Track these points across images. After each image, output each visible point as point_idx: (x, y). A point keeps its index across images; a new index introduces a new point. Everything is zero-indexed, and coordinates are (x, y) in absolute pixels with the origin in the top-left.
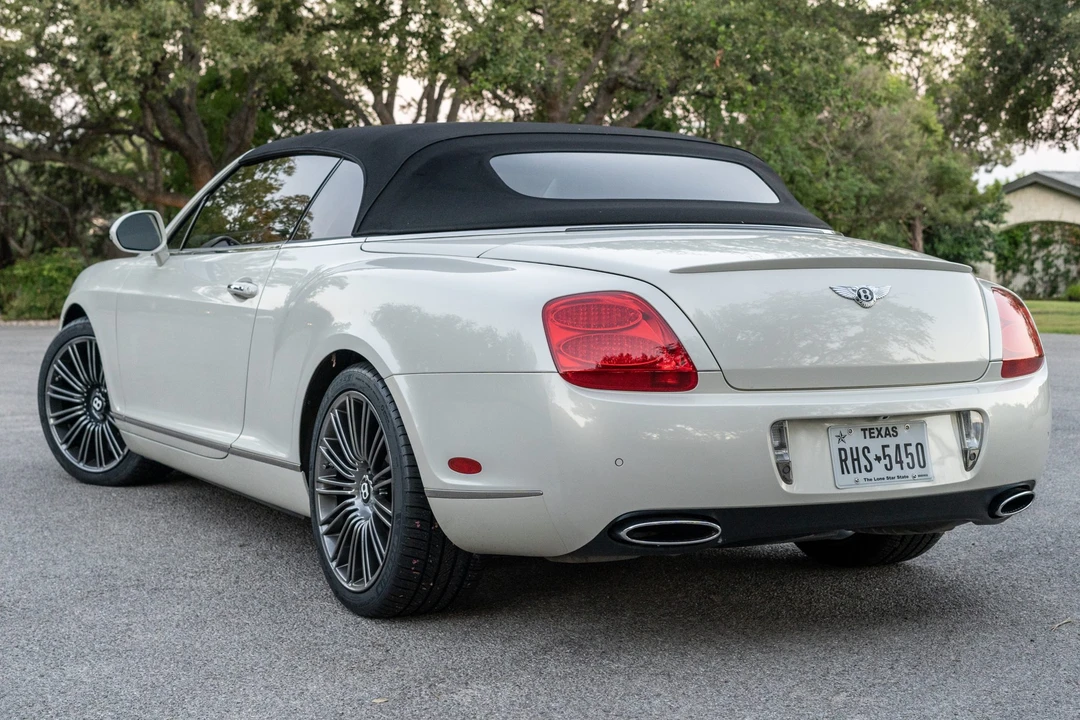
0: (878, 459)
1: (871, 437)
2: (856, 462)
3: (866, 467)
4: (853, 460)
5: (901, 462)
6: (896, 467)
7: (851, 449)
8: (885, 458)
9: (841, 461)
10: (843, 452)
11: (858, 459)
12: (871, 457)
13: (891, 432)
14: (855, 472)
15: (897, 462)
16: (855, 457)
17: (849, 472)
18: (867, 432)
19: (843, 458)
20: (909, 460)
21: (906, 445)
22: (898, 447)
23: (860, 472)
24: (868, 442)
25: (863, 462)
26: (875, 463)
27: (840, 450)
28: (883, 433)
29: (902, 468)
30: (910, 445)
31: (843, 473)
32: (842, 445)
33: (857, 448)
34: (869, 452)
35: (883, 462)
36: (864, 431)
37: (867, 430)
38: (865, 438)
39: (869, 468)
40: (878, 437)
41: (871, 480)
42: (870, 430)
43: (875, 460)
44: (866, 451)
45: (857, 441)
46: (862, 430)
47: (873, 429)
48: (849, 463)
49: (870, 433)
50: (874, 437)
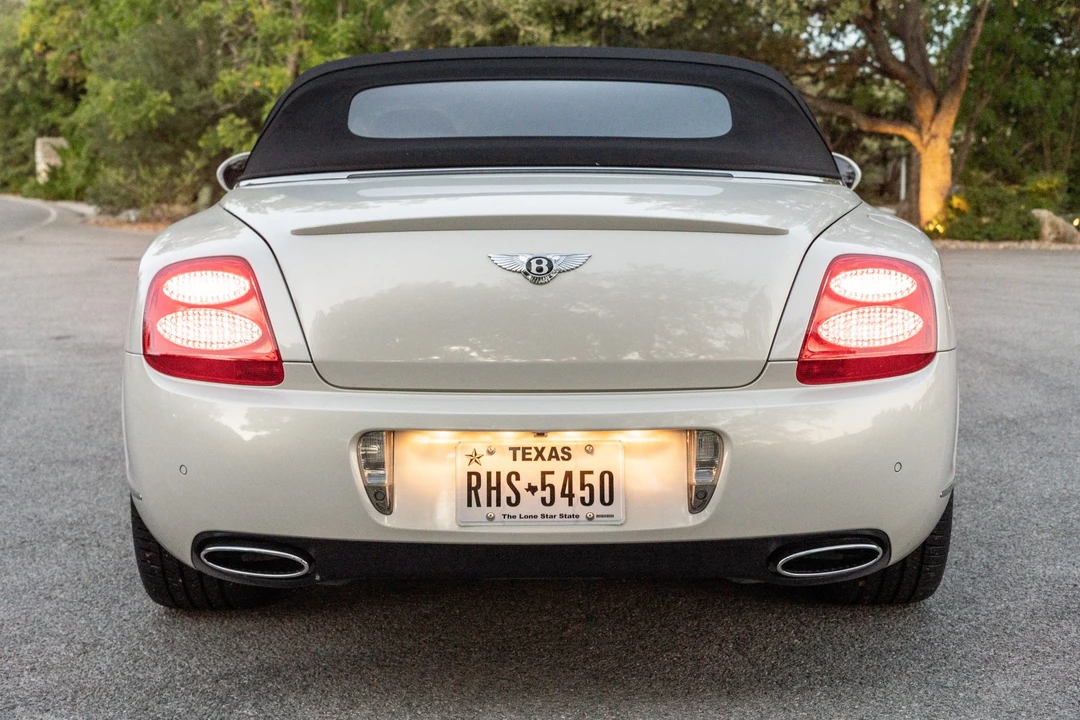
0: (532, 489)
1: (524, 459)
2: (494, 493)
3: (509, 499)
4: (490, 489)
5: (571, 496)
6: (561, 503)
7: (489, 474)
8: (543, 489)
9: (470, 489)
10: (474, 478)
11: (498, 488)
12: (521, 486)
13: (560, 454)
14: (489, 504)
15: (563, 495)
16: (494, 484)
17: (479, 505)
18: (519, 454)
19: (474, 484)
20: (586, 493)
21: (583, 474)
22: (569, 475)
23: (498, 504)
24: (520, 466)
25: (506, 491)
26: (525, 495)
27: (470, 474)
28: (546, 454)
29: (571, 504)
30: (591, 472)
31: (470, 505)
32: (474, 468)
33: (498, 474)
34: (518, 478)
35: (540, 494)
36: (514, 450)
37: (519, 449)
38: (515, 459)
39: (513, 501)
40: (536, 459)
41: (514, 517)
42: (524, 449)
43: (527, 490)
44: (513, 477)
45: (502, 464)
46: (510, 449)
47: (530, 448)
48: (483, 492)
49: (524, 454)
50: (530, 459)
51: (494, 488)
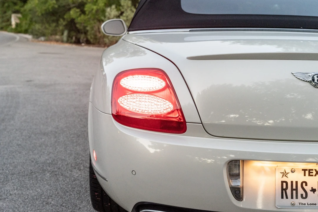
0: (313, 190)
1: (309, 175)
2: (294, 192)
3: (302, 195)
4: (292, 190)
7: (292, 182)
9: (282, 189)
10: (284, 184)
11: (296, 190)
12: (308, 189)
14: (292, 198)
16: (294, 187)
17: (287, 198)
18: (307, 172)
19: (284, 187)
23: (297, 198)
24: (307, 178)
25: (300, 191)
26: (310, 193)
27: (282, 182)
31: (282, 197)
32: (285, 179)
33: (297, 182)
34: (306, 185)
36: (305, 170)
37: (307, 170)
38: (305, 175)
39: (304, 196)
40: (315, 175)
41: (305, 204)
42: (310, 170)
43: (311, 191)
44: (304, 184)
45: (298, 177)
46: (303, 170)
47: (312, 170)
48: (289, 191)
49: (309, 173)
50: (312, 175)
51: (294, 190)
